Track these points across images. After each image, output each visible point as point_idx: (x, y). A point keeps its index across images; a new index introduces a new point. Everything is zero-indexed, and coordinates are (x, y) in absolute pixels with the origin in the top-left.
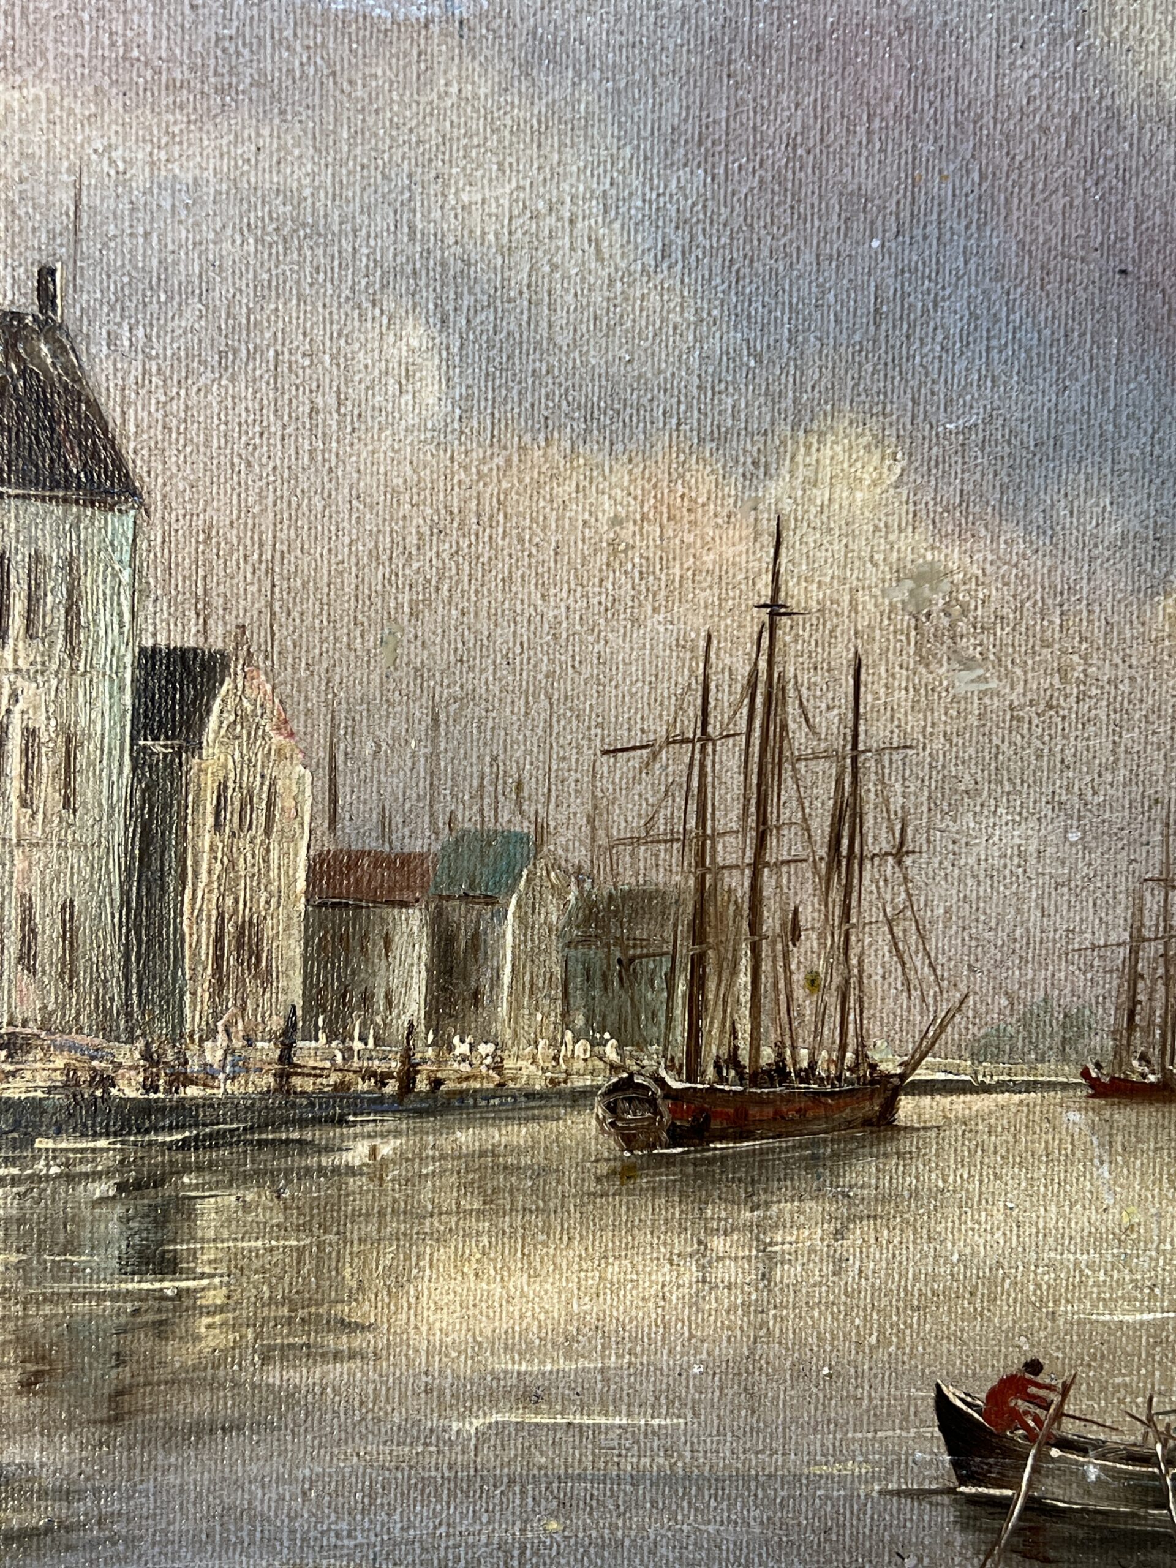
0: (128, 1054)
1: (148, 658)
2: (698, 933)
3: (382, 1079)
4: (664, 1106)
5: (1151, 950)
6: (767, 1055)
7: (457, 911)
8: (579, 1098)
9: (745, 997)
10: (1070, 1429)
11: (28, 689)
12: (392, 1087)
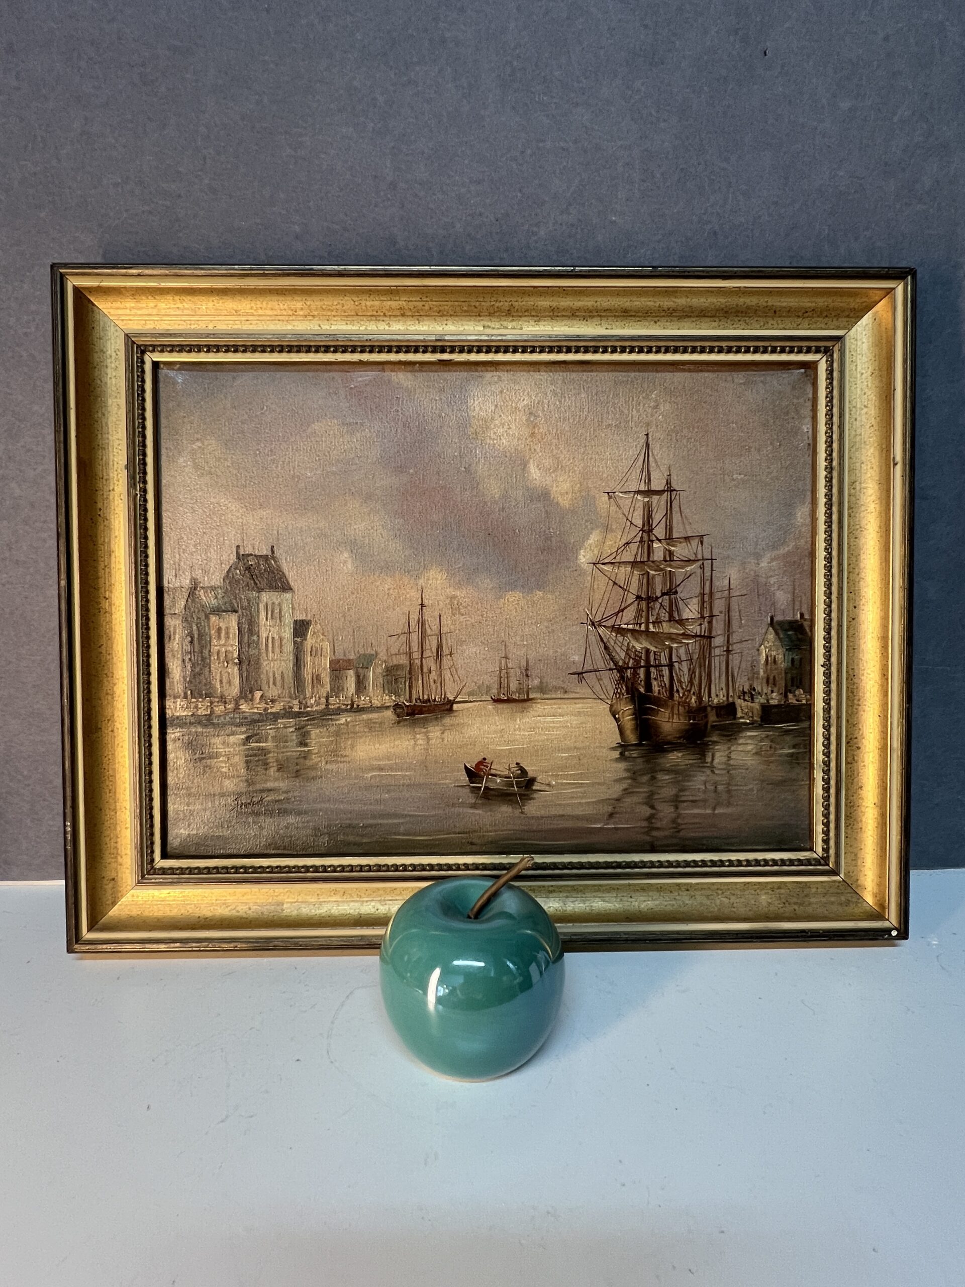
0: (296, 702)
1: (296, 622)
2: (410, 673)
3: (347, 705)
4: (405, 709)
5: (504, 672)
6: (426, 697)
7: (360, 670)
8: (387, 708)
9: (421, 686)
10: (493, 772)
11: (272, 629)
12: (349, 707)
